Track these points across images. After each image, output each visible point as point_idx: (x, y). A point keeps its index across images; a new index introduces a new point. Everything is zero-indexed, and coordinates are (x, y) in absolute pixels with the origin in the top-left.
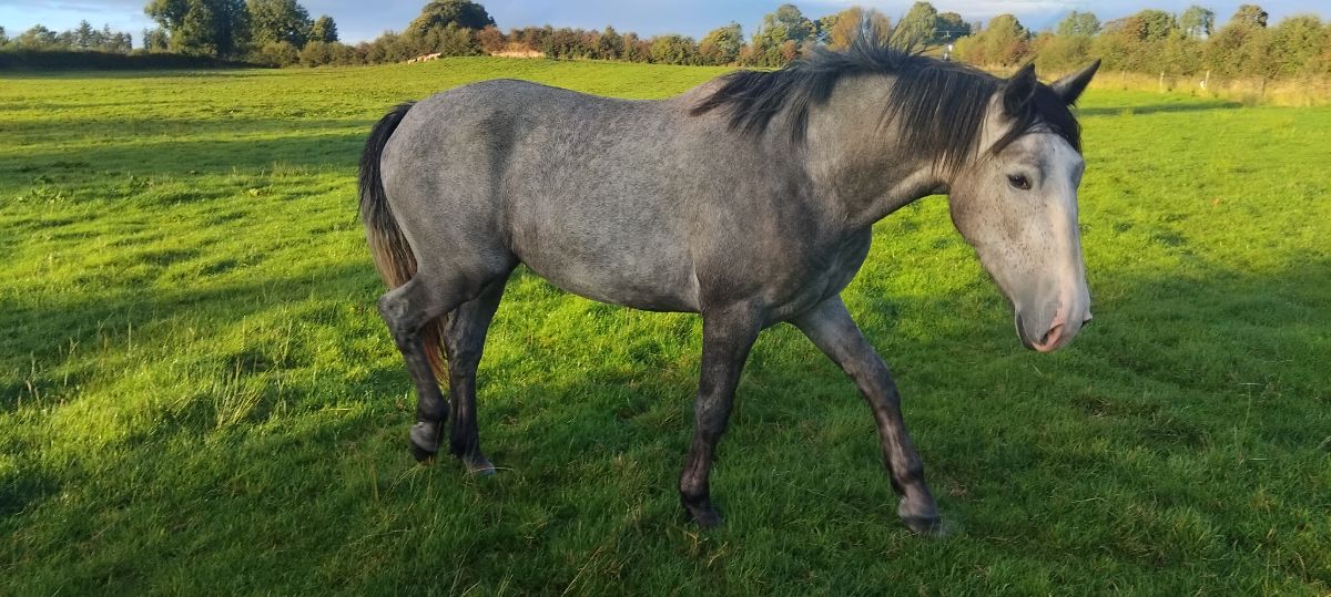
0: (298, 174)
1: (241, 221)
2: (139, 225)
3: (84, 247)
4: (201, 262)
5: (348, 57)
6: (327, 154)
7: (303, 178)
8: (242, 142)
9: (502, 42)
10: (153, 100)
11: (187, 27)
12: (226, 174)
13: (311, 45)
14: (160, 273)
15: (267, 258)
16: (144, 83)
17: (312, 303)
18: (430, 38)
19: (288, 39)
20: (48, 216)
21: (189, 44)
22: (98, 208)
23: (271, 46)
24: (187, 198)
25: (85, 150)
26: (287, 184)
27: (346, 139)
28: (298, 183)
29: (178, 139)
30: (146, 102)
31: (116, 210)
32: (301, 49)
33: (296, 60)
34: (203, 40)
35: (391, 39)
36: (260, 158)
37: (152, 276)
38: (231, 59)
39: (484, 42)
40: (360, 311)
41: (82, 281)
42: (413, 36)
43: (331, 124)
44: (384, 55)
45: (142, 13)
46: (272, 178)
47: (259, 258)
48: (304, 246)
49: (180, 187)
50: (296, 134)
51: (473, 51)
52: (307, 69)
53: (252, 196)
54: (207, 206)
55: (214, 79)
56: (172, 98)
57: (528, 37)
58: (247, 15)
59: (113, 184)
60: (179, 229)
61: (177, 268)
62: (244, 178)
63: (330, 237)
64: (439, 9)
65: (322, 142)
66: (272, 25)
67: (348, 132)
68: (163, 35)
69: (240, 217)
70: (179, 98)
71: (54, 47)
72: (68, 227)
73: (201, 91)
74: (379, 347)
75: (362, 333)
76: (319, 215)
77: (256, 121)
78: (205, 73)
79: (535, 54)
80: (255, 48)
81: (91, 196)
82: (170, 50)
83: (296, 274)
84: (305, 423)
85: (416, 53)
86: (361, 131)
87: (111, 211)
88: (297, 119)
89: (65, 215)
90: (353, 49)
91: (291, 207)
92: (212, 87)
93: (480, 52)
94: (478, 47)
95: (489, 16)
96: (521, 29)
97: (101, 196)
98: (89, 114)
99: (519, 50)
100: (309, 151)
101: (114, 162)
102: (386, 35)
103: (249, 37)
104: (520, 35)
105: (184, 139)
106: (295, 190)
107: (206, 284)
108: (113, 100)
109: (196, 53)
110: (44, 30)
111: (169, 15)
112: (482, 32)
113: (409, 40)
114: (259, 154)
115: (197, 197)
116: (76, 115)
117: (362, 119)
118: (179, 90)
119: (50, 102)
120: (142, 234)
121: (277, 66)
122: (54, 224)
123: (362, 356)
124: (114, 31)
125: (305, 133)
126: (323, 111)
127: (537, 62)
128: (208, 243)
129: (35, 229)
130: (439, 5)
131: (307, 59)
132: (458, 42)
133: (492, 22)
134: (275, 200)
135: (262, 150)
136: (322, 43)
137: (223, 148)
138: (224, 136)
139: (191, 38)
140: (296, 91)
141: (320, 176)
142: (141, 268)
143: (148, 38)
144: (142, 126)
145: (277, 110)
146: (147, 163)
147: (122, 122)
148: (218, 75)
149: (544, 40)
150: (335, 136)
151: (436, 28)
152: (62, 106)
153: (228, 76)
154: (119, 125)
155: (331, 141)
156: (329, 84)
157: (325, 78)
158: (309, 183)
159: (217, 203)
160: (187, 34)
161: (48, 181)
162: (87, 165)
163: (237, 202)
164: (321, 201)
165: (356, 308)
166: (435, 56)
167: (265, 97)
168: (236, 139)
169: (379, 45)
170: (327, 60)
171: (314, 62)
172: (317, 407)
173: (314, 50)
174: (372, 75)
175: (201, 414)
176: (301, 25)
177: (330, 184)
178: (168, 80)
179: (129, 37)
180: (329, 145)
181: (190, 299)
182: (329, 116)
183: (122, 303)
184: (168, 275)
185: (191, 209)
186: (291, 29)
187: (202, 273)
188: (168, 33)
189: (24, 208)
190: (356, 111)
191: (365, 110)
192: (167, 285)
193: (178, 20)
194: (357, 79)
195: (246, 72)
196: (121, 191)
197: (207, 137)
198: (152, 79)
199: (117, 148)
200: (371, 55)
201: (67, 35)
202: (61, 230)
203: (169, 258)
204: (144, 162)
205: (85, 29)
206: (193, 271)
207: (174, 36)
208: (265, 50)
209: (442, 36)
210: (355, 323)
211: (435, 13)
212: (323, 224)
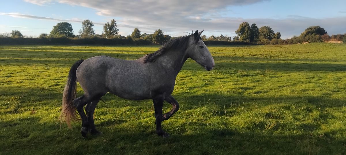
0: (272, 72)
1: (260, 82)
2: (237, 81)
3: (227, 84)
4: (254, 91)
5: (283, 43)
6: (279, 67)
7: (274, 73)
8: (257, 63)
9: (329, 38)
10: (236, 52)
11: (244, 35)
12: (255, 71)
13: (273, 40)
14: (245, 92)
15: (269, 92)
16: (233, 48)
17: (283, 104)
18: (307, 37)
19: (268, 38)
20: (218, 77)
21: (244, 39)
22: (228, 76)
23: (263, 40)
24: (247, 76)
25: (223, 63)
26: (270, 74)
27: (284, 64)
28: (273, 74)
29: (242, 62)
30: (234, 53)
31: (232, 77)
32: (270, 41)
33: (269, 43)
34: (247, 38)
35: (295, 38)
36: (262, 67)
37: (243, 92)
38: (253, 43)
39: (323, 38)
40: (296, 108)
41: (229, 91)
42: (302, 37)
43: (279, 60)
44: (293, 42)
45: (235, 32)
46: (266, 72)
47: (267, 92)
48: (278, 90)
49: (245, 73)
50: (270, 62)
51: (319, 41)
52: (272, 46)
53: (262, 76)
54: (252, 78)
55: (248, 48)
56: (240, 52)
57: (338, 37)
58: (259, 33)
59: (230, 71)
60: (247, 82)
61: (248, 91)
62: (259, 72)
63: (284, 88)
64: (310, 30)
65: (277, 64)
66: (264, 35)
67: (284, 62)
68: (238, 38)
69: (260, 81)
70: (241, 52)
71: (215, 40)
72: (223, 79)
73: (246, 50)
74: (303, 118)
75: (298, 114)
76: (279, 83)
77: (259, 58)
78: (247, 46)
79: (340, 42)
80: (259, 40)
81: (226, 73)
82: (239, 41)
83: (277, 97)
84: (287, 133)
85: (302, 41)
86: (287, 62)
87: (231, 77)
88: (270, 58)
89: (221, 77)
90: (285, 40)
91: (272, 80)
92: (249, 50)
93: (321, 41)
94: (321, 40)
95: (325, 31)
96: (336, 35)
97: (228, 73)
98: (223, 55)
99: (334, 41)
100: (274, 66)
101: (230, 66)
102: (294, 37)
103: (258, 38)
104: (335, 37)
105: (244, 62)
106: (272, 76)
107: (255, 96)
108: (227, 52)
109: (245, 41)
110: (213, 36)
111: (240, 33)
112: (323, 36)
113: (301, 38)
114: (262, 66)
115: (249, 75)
116: (220, 55)
117: (287, 58)
118: (241, 50)
119: (215, 52)
120: (238, 83)
121: (264, 45)
122: (220, 78)
123: (298, 120)
124: (227, 36)
125: (273, 62)
126: (276, 56)
127: (340, 44)
128: (254, 86)
129: (216, 79)
130: (311, 29)
131: (272, 43)
132: (315, 38)
133: (326, 33)
134: (268, 78)
135: (262, 65)
136: (276, 39)
137: (253, 64)
138: (252, 62)
139: (245, 38)
140: (269, 51)
141: (278, 73)
142: (240, 90)
143: (235, 38)
144: (234, 58)
145: (265, 56)
146: (236, 67)
147: (230, 57)
148: (250, 47)
149: (343, 38)
150: (281, 63)
151: (309, 35)
152: (217, 53)
153: (252, 47)
154: (229, 58)
155: (280, 64)
156: (278, 49)
157: (276, 48)
158: (276, 74)
159: (254, 77)
160: (244, 37)
161: (217, 69)
162: (224, 66)
163: (259, 77)
164: (280, 79)
165: (295, 107)
166: (308, 42)
167: (261, 52)
168: (256, 62)
169: (292, 39)
170: (277, 43)
171: (273, 44)
172: (289, 130)
173: (274, 41)
174: (289, 47)
175: (262, 125)
176: (272, 35)
177: (281, 75)
178: (239, 48)
179: (230, 38)
180: (279, 65)
181: (253, 99)
182: (278, 58)
183: (238, 98)
184: (247, 93)
185: (248, 78)
186: (269, 36)
187: (254, 94)
188: (239, 37)
189: (213, 74)
190: (285, 57)
191: (288, 56)
192: (247, 95)
193: (242, 34)
194: (285, 48)
195: (256, 46)
196: (232, 73)
197: (249, 61)
198: (235, 48)
199: (229, 63)
200: (289, 42)
201: (218, 37)
202: (221, 80)
203: (246, 89)
204: (236, 66)
205: (222, 36)
206: (252, 92)
207: (241, 37)
208: (262, 41)
209: (310, 37)
210: (295, 111)
211: (309, 31)
212: (281, 85)
